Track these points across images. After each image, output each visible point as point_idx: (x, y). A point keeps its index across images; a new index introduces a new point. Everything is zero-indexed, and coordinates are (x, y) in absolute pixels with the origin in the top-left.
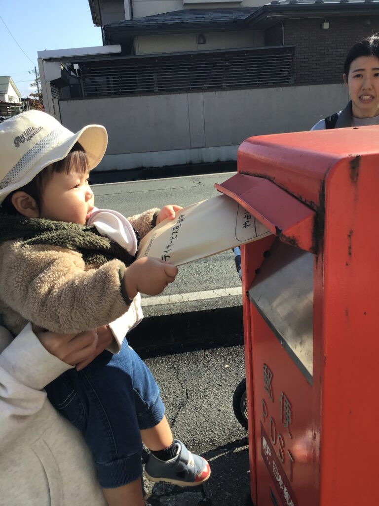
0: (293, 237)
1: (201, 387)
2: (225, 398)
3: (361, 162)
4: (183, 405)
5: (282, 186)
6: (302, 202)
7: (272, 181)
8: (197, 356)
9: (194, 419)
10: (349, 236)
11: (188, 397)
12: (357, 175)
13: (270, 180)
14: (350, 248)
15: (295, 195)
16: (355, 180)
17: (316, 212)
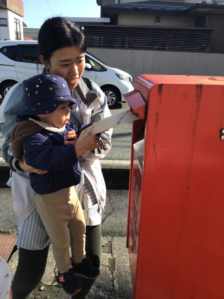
3: (163, 86)
4: (110, 214)
8: (122, 192)
9: (115, 221)
10: (157, 115)
11: (113, 211)
13: (140, 93)
14: (157, 119)
16: (160, 93)
17: (147, 104)
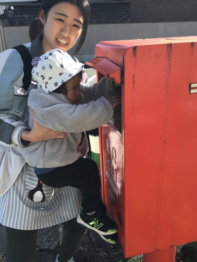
0: (113, 78)
3: (137, 48)
5: (111, 60)
6: (117, 65)
7: (108, 59)
10: (133, 77)
12: (136, 53)
14: (134, 82)
15: (115, 63)
16: (135, 55)
17: (122, 68)
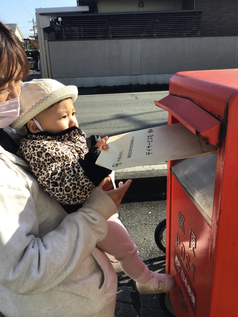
0: (207, 137)
1: (134, 224)
2: (148, 232)
5: (200, 105)
6: (213, 115)
7: (193, 101)
8: (132, 206)
13: (191, 100)
15: (208, 110)
17: (222, 122)
